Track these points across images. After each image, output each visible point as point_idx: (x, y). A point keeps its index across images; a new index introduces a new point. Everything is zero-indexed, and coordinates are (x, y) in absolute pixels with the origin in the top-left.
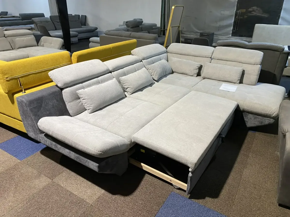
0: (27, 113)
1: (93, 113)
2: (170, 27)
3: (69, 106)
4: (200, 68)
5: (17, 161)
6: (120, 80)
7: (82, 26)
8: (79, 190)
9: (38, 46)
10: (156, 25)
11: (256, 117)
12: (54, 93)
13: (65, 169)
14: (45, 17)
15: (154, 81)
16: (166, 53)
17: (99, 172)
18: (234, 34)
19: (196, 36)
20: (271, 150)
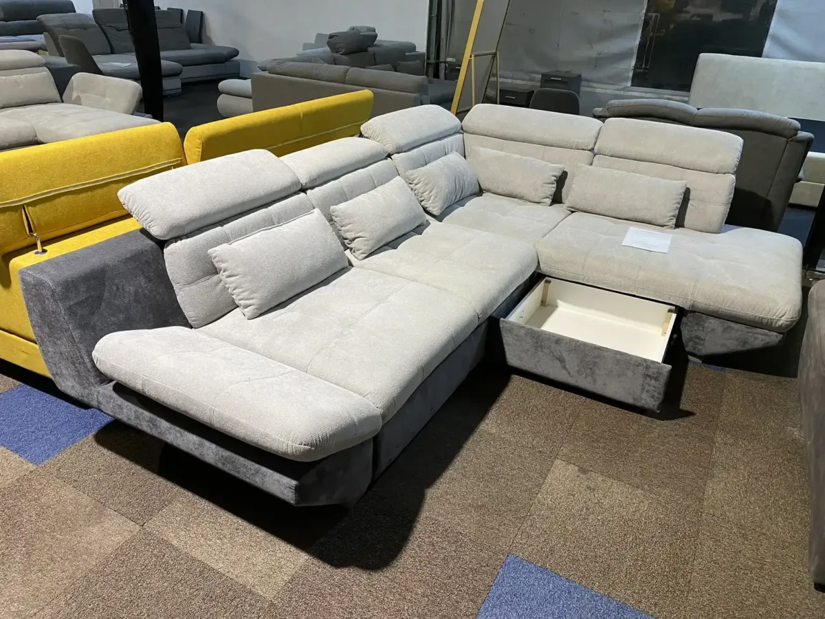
0: (58, 321)
1: (261, 318)
2: (471, 57)
3: (186, 297)
4: (561, 180)
5: (25, 467)
6: (333, 214)
7: (192, 45)
8: (228, 557)
9: (63, 102)
10: (413, 48)
11: (729, 327)
12: (137, 257)
13: (177, 489)
14: (75, 12)
15: (428, 217)
16: (459, 133)
17: (296, 504)
18: (640, 79)
19: (529, 83)
20: (773, 421)
